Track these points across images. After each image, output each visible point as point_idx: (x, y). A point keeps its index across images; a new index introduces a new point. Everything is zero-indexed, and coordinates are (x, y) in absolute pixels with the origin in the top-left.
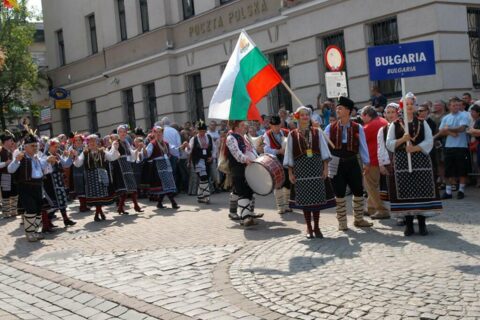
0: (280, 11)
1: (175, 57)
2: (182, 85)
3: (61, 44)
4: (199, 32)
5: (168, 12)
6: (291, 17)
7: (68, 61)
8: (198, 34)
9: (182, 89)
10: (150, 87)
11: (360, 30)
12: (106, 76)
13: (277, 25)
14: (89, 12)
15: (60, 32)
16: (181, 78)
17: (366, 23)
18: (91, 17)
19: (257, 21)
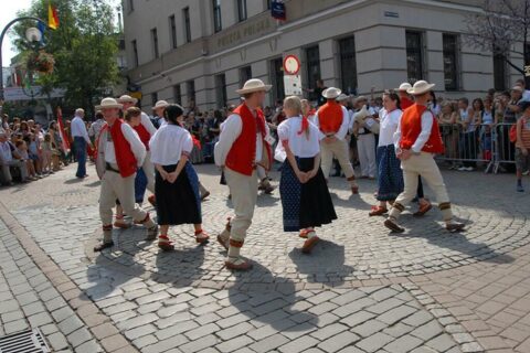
0: (277, 27)
1: (209, 61)
2: (213, 82)
3: (136, 50)
4: (224, 43)
5: (204, 27)
6: (285, 32)
7: (140, 63)
8: (223, 44)
9: (214, 86)
10: (191, 83)
11: (330, 43)
12: (163, 75)
13: (276, 38)
14: (152, 27)
15: (135, 42)
16: (213, 78)
17: (334, 38)
18: (154, 31)
19: (263, 35)
